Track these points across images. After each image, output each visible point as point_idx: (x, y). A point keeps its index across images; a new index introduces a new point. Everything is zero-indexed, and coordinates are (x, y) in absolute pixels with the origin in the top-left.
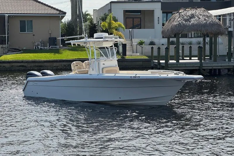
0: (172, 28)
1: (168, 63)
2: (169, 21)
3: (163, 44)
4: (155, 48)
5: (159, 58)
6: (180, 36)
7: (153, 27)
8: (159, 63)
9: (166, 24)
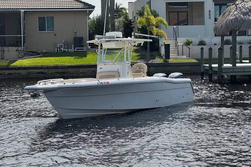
0: (226, 24)
1: (223, 67)
2: (223, 15)
3: (215, 44)
4: (206, 48)
5: (211, 60)
6: (237, 34)
7: (202, 23)
8: (211, 68)
9: (220, 18)
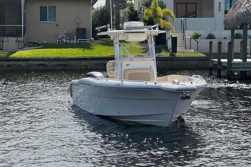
0: (237, 17)
1: (232, 62)
2: (234, 7)
3: (225, 38)
4: (215, 42)
5: (220, 55)
6: (248, 28)
7: (212, 15)
8: (220, 63)
9: (230, 11)
